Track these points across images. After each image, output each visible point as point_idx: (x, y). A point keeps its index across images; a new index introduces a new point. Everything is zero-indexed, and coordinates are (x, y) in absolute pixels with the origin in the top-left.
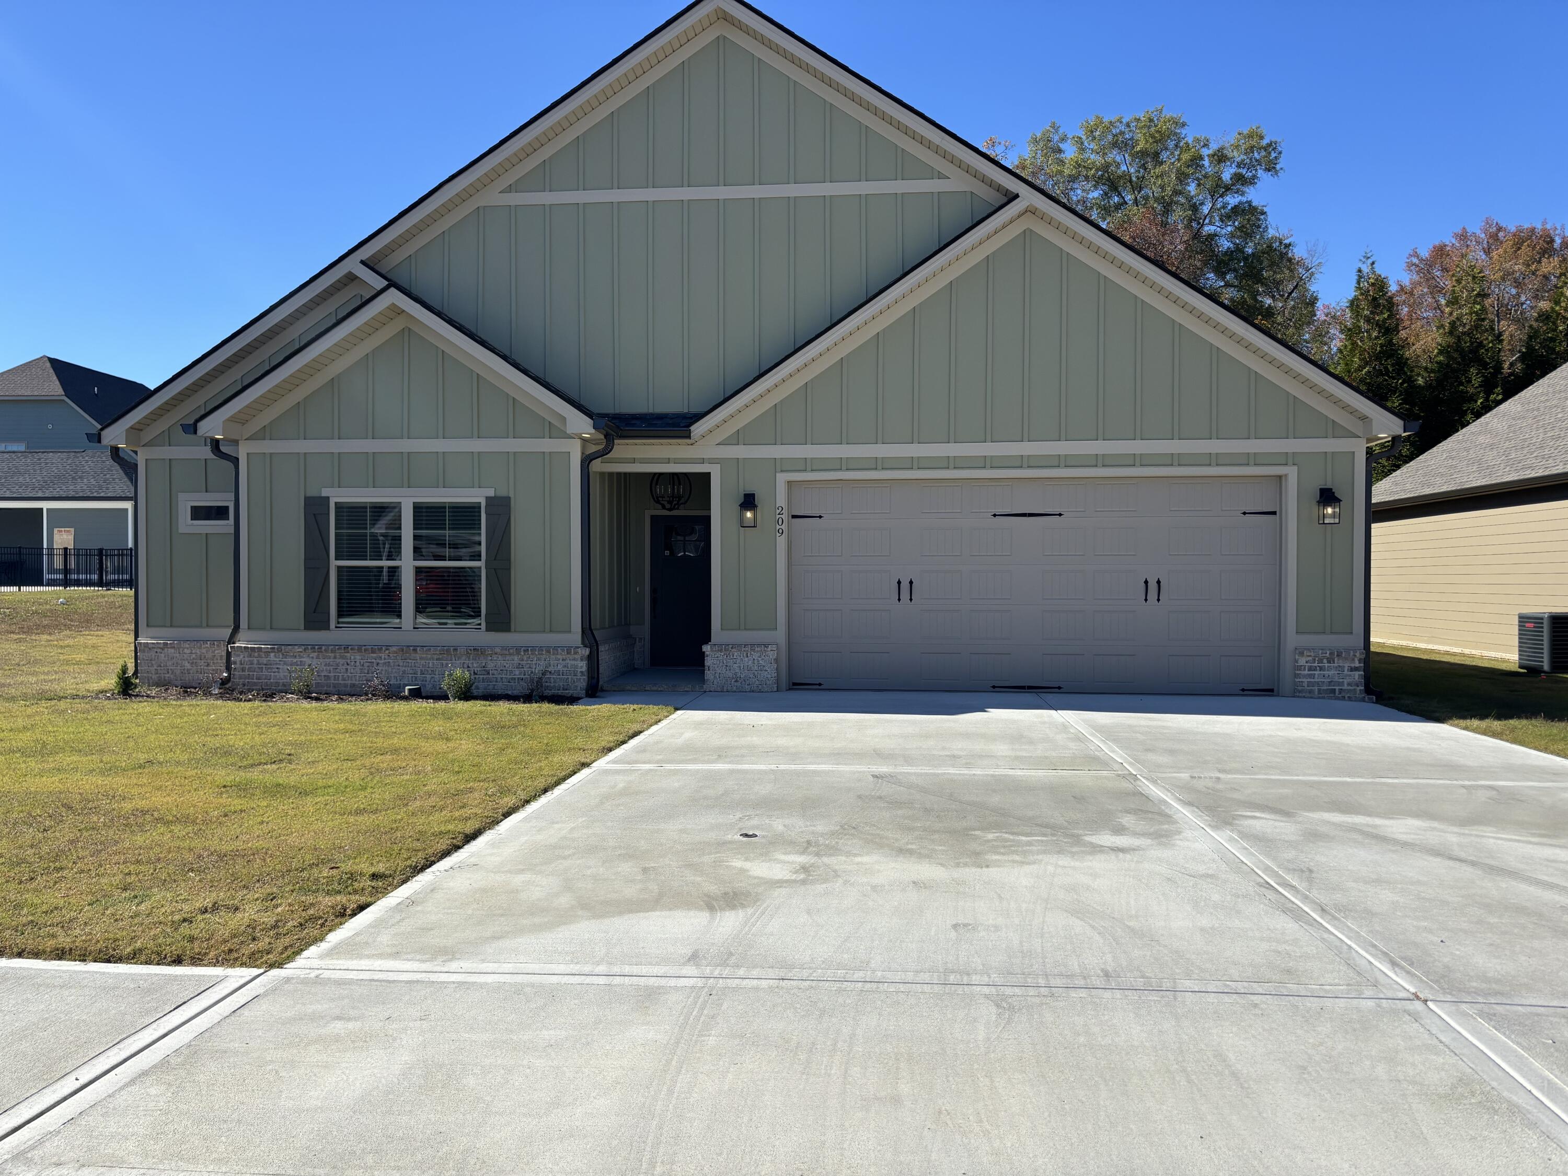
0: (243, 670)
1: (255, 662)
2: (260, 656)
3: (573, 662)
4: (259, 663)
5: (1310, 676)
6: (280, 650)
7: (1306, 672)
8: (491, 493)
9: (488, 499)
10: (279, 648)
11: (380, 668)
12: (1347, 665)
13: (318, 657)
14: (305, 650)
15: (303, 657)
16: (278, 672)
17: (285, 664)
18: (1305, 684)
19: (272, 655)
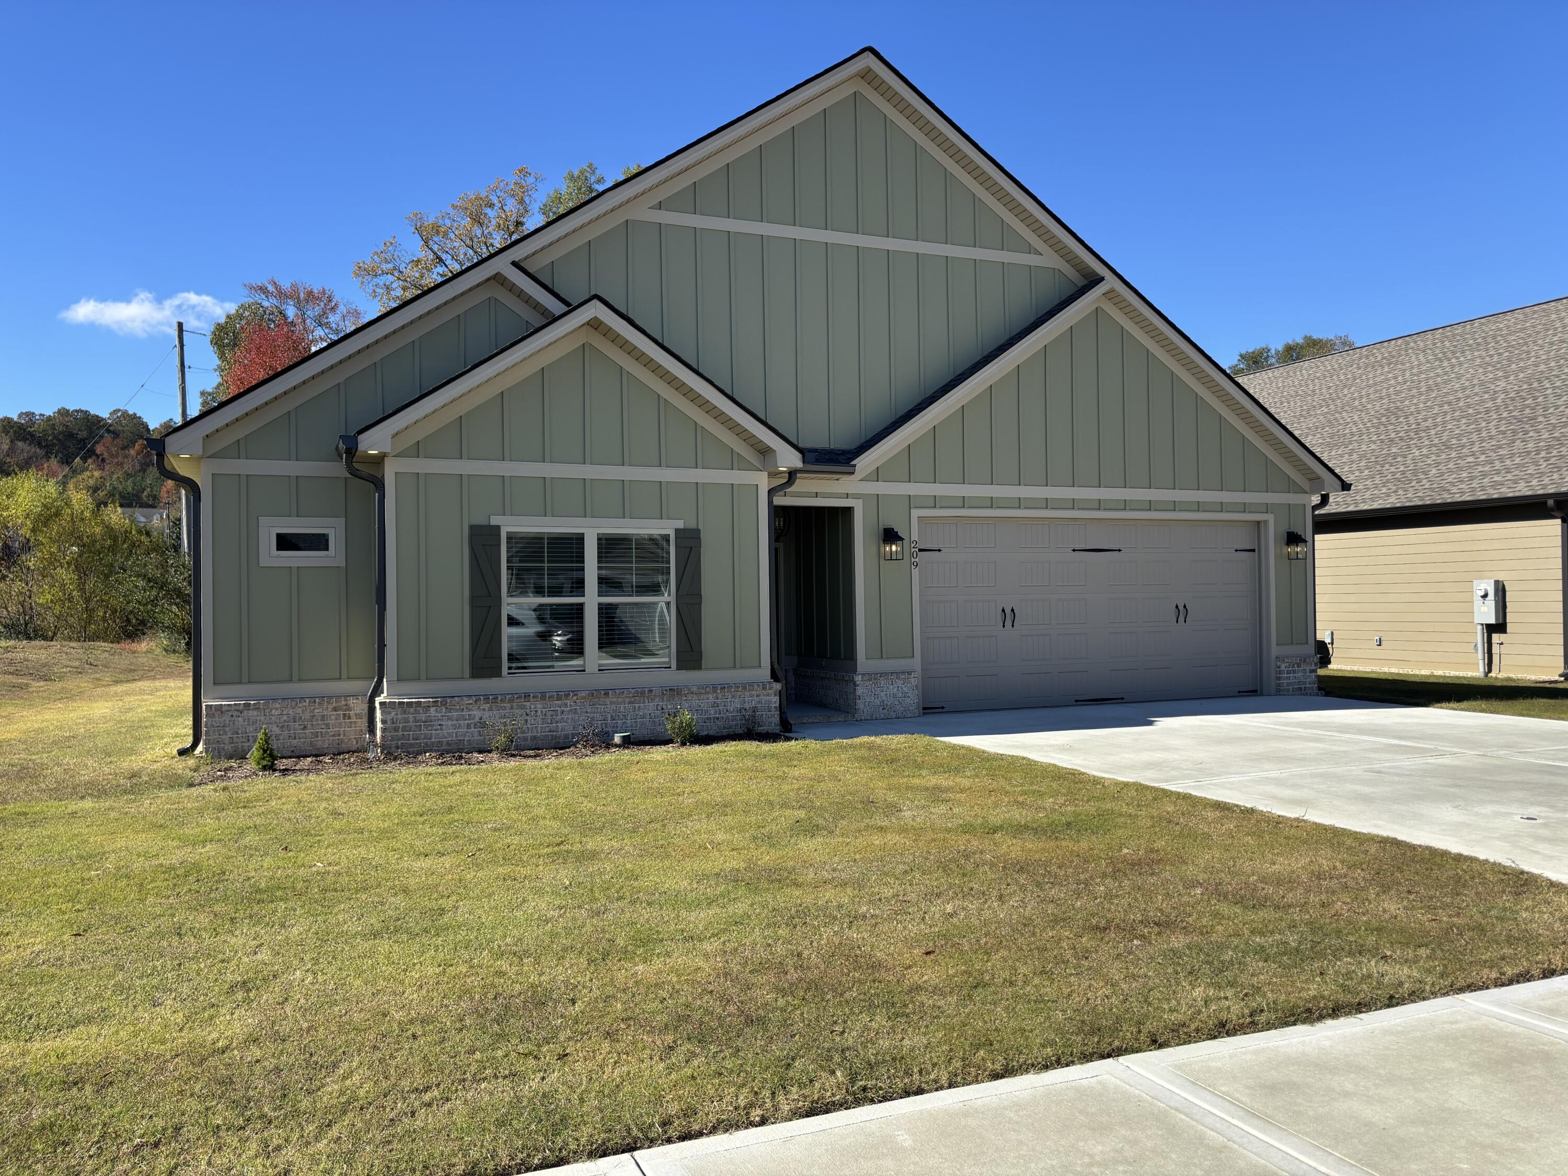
0: (396, 730)
1: (411, 719)
2: (417, 712)
3: (767, 698)
4: (416, 721)
5: (1288, 678)
6: (444, 704)
7: (1286, 675)
8: (680, 524)
9: (677, 531)
10: (443, 701)
11: (565, 717)
12: (1308, 668)
13: (490, 709)
14: (476, 701)
15: (470, 710)
16: (441, 729)
17: (450, 719)
18: (1285, 685)
19: (432, 709)
